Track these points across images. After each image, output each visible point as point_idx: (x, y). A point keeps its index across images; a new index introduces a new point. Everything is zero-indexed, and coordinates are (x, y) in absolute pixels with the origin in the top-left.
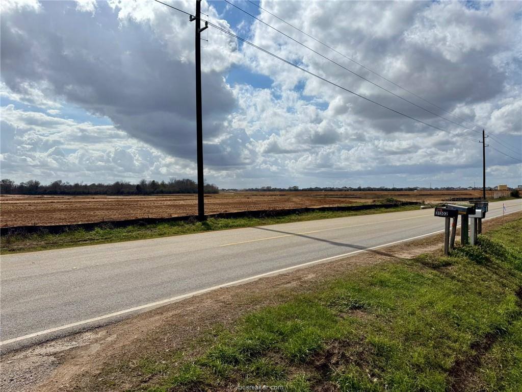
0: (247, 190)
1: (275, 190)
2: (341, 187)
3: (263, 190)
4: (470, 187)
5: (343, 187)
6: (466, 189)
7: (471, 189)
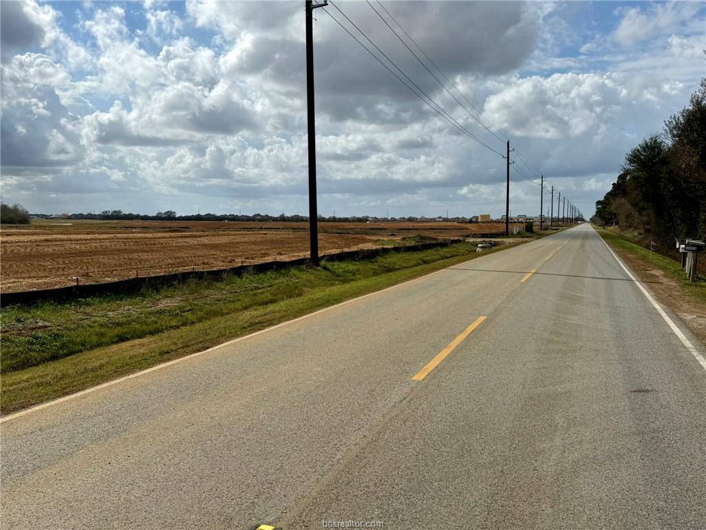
0: (69, 218)
1: (130, 217)
2: (251, 215)
3: (105, 217)
4: (440, 217)
5: (256, 215)
6: (433, 220)
7: (441, 220)
